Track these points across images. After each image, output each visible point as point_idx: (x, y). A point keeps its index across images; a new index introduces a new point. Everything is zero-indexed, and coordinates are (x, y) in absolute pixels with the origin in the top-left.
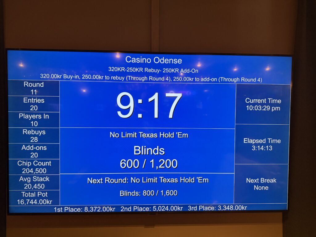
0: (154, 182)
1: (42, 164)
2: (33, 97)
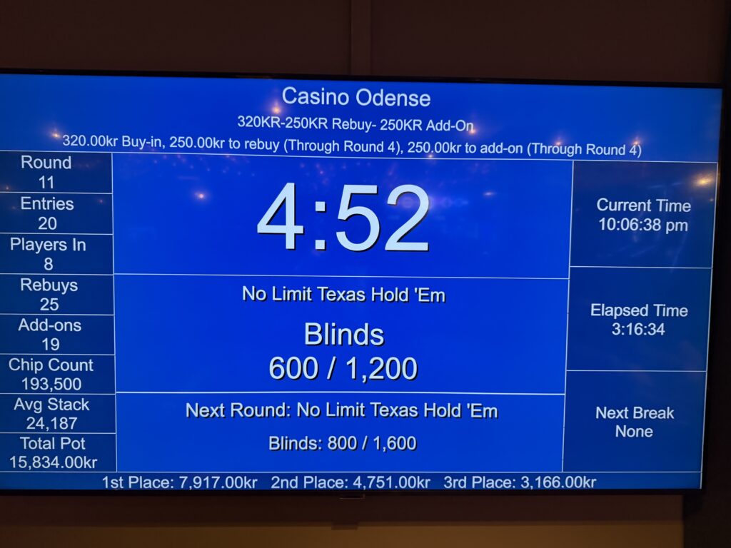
0: (357, 415)
1: (70, 366)
2: (43, 195)
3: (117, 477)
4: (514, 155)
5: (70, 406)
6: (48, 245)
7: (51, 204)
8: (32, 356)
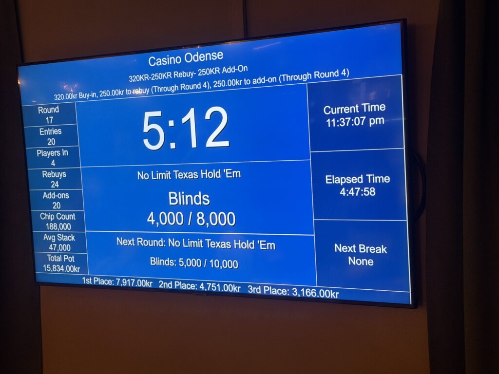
1: (65, 217)
2: (49, 127)
3: (88, 277)
4: (272, 84)
5: (67, 238)
6: (52, 153)
7: (52, 131)
8: (50, 212)
